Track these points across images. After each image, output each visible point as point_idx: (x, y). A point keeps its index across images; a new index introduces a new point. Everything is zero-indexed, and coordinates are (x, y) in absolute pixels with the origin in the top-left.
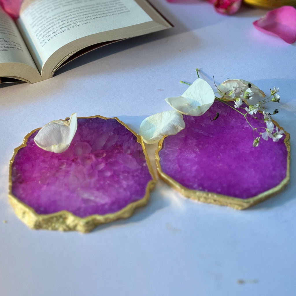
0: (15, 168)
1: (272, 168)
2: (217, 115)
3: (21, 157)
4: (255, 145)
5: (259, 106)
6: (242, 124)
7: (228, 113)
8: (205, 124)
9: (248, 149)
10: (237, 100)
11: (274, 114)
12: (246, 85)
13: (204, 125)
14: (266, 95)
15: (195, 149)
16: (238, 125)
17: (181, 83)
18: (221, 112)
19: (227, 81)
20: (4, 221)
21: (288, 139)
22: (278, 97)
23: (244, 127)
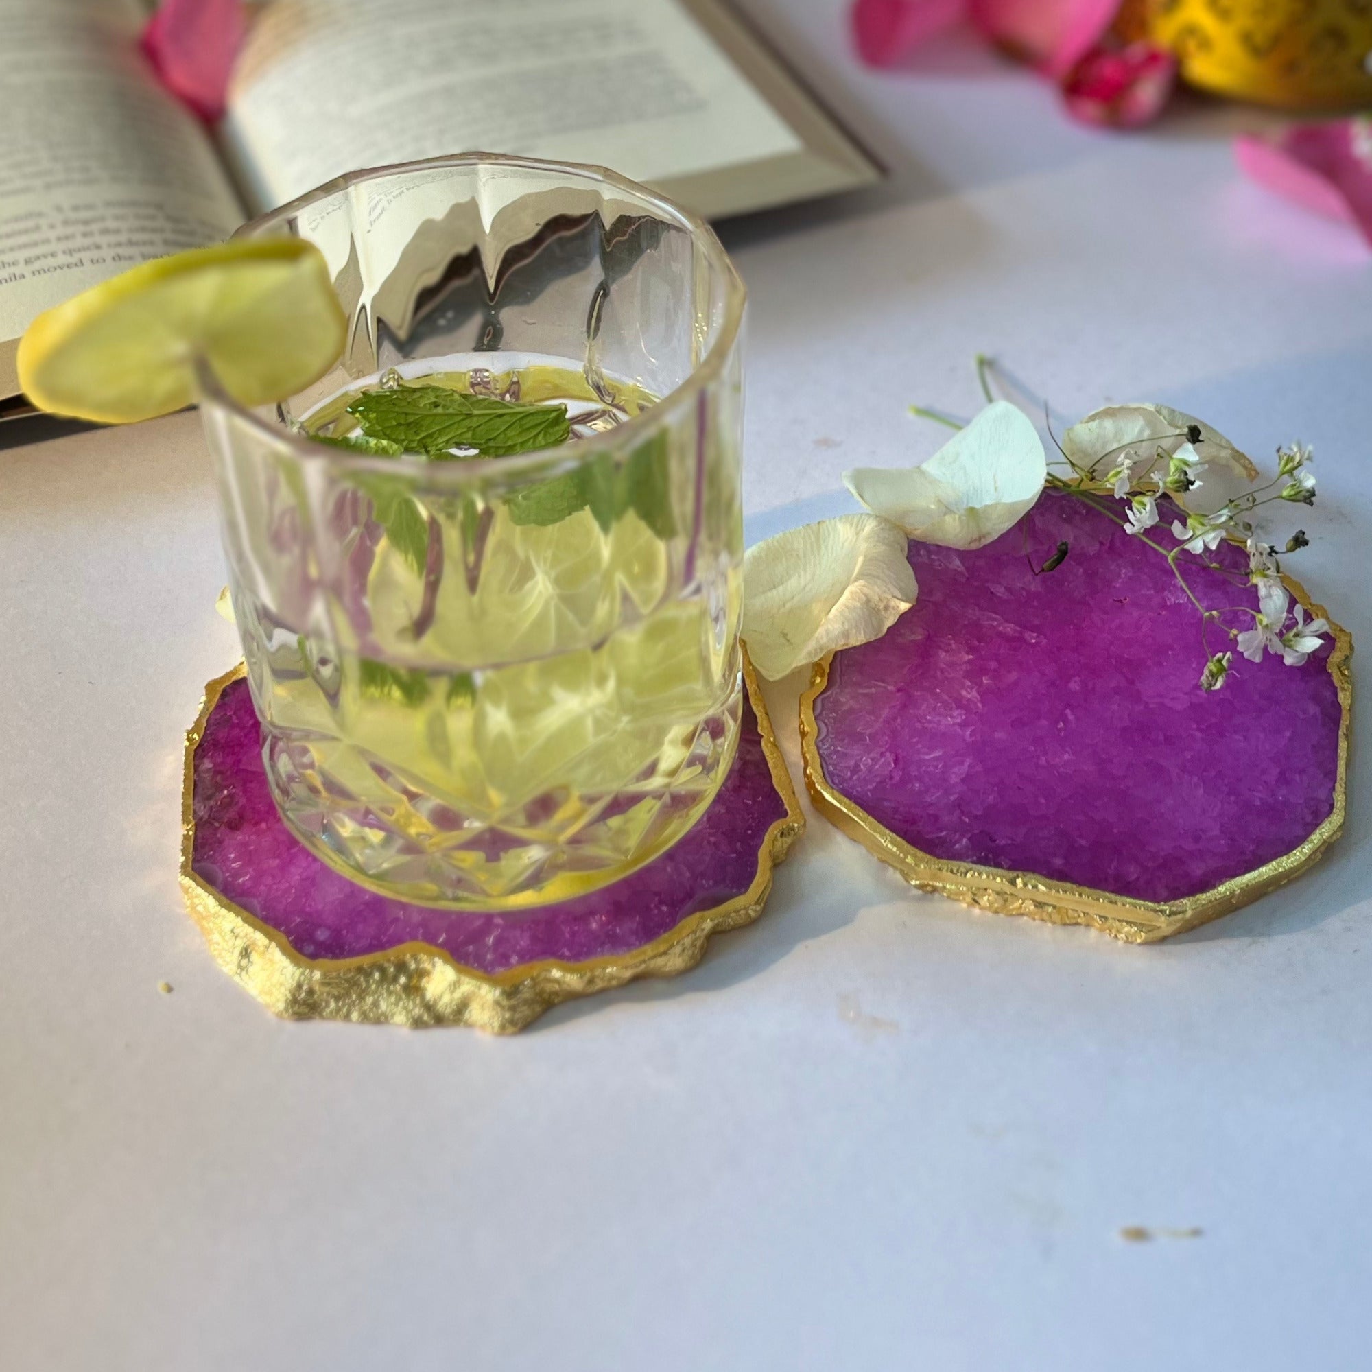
0: (207, 764)
1: (1275, 772)
2: (1059, 550)
3: (234, 717)
4: (1211, 685)
5: (1231, 518)
6: (1160, 589)
7: (1102, 544)
8: (1009, 589)
9: (1181, 695)
10: (1134, 505)
11: (1291, 550)
12: (1178, 432)
13: (1002, 589)
14: (1259, 471)
15: (964, 693)
16: (1143, 592)
17: (911, 415)
18: (1075, 538)
19: (1101, 409)
20: (160, 986)
21: (1343, 658)
22: (1310, 483)
23: (1168, 603)
